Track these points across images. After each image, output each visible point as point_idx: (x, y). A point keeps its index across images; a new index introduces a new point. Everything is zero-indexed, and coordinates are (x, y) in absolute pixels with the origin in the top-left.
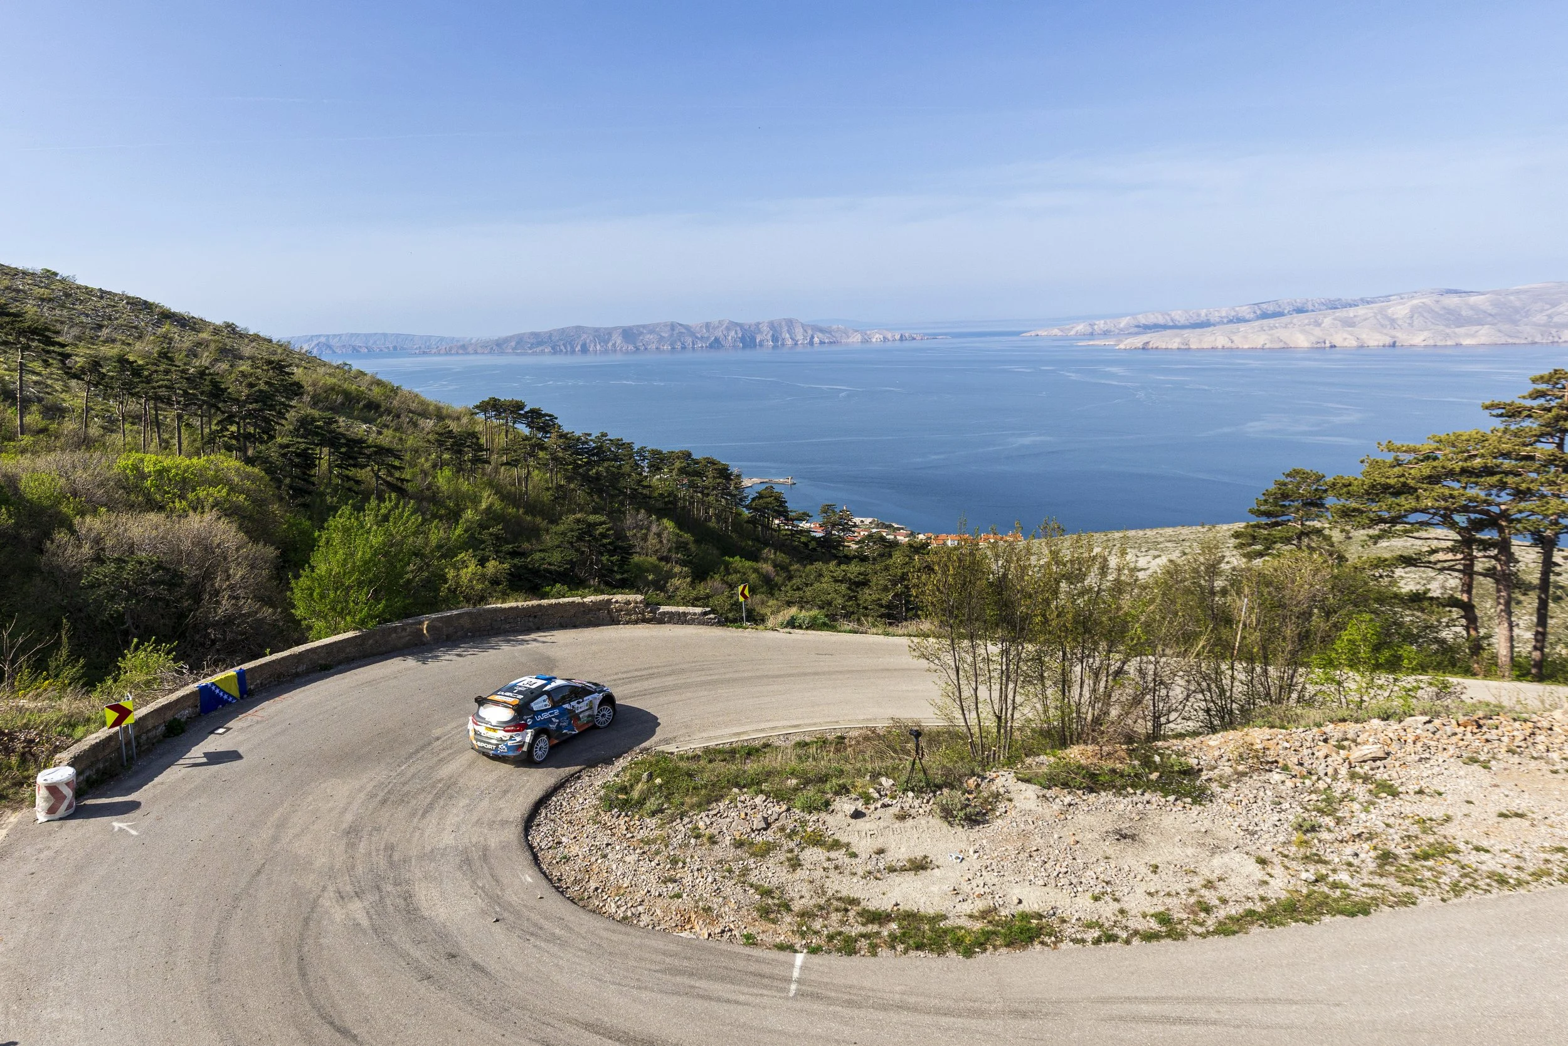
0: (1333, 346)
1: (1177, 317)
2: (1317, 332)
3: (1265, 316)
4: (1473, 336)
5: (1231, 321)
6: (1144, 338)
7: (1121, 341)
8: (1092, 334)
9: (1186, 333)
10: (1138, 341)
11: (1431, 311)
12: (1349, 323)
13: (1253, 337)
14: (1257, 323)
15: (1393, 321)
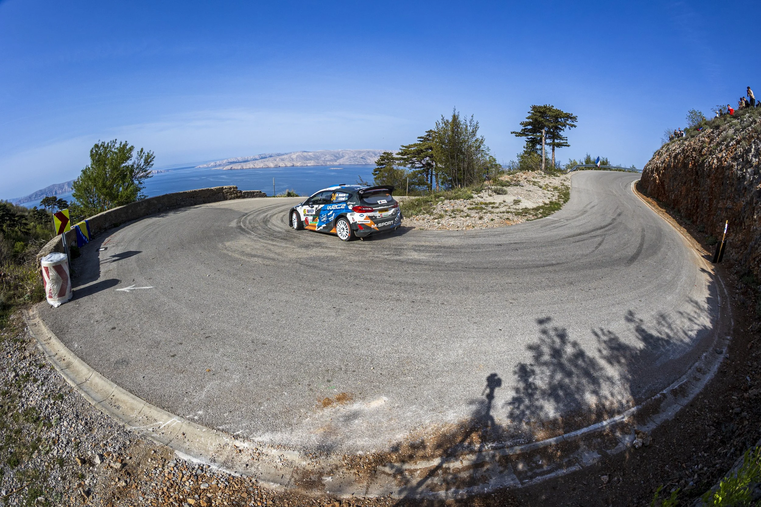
0: (279, 167)
1: (239, 159)
2: (275, 162)
3: (262, 158)
4: (310, 163)
5: (253, 160)
6: (231, 166)
7: (224, 167)
8: (216, 166)
9: (242, 164)
10: (229, 167)
11: (301, 156)
12: (283, 160)
13: (260, 165)
14: (260, 160)
15: (293, 159)
